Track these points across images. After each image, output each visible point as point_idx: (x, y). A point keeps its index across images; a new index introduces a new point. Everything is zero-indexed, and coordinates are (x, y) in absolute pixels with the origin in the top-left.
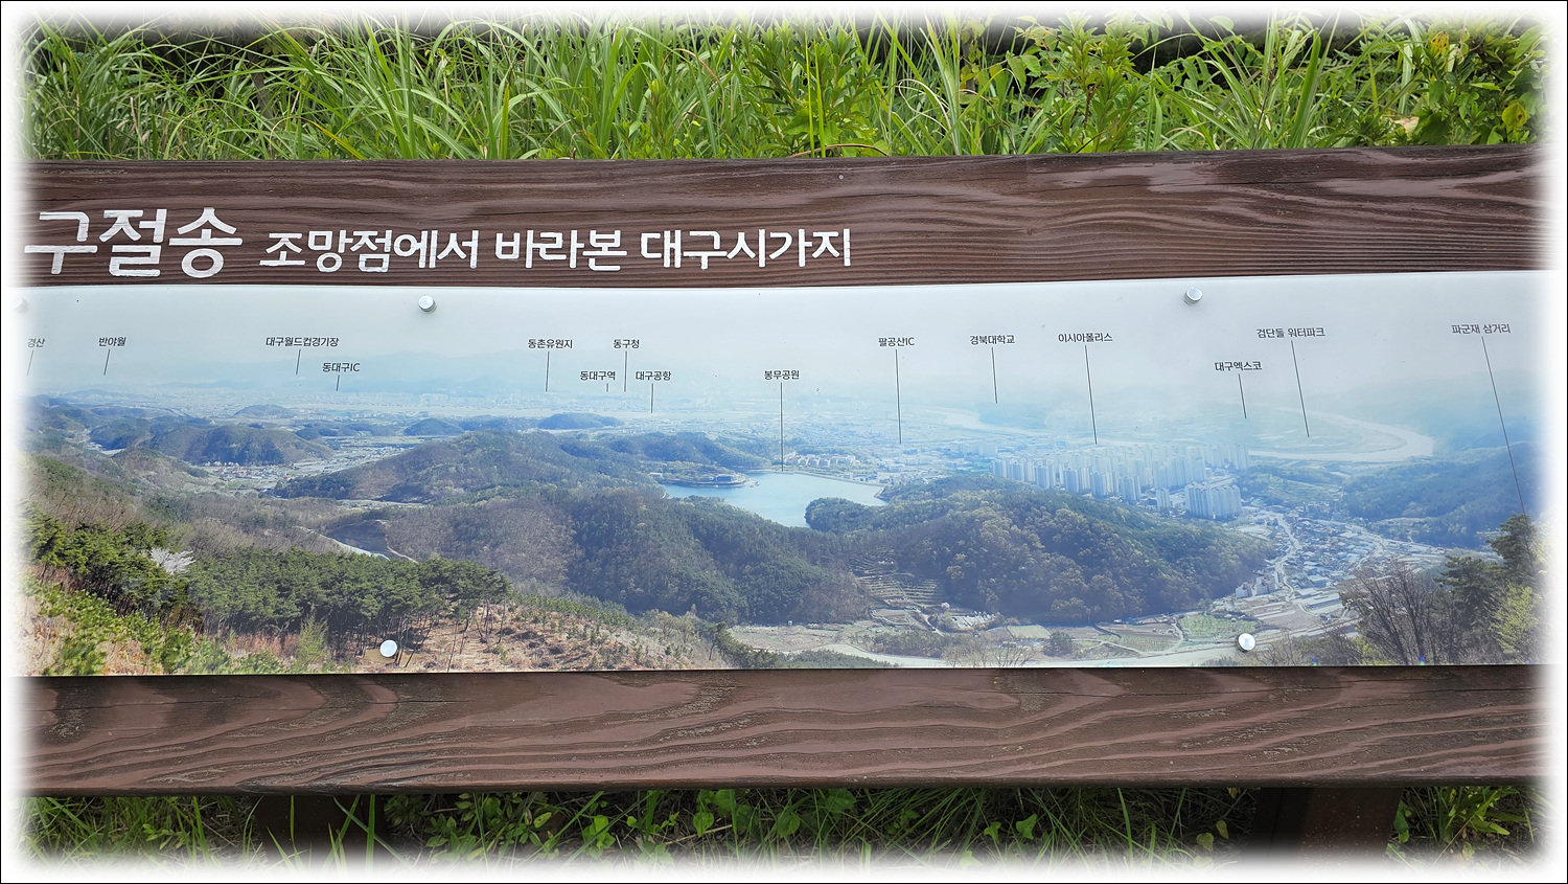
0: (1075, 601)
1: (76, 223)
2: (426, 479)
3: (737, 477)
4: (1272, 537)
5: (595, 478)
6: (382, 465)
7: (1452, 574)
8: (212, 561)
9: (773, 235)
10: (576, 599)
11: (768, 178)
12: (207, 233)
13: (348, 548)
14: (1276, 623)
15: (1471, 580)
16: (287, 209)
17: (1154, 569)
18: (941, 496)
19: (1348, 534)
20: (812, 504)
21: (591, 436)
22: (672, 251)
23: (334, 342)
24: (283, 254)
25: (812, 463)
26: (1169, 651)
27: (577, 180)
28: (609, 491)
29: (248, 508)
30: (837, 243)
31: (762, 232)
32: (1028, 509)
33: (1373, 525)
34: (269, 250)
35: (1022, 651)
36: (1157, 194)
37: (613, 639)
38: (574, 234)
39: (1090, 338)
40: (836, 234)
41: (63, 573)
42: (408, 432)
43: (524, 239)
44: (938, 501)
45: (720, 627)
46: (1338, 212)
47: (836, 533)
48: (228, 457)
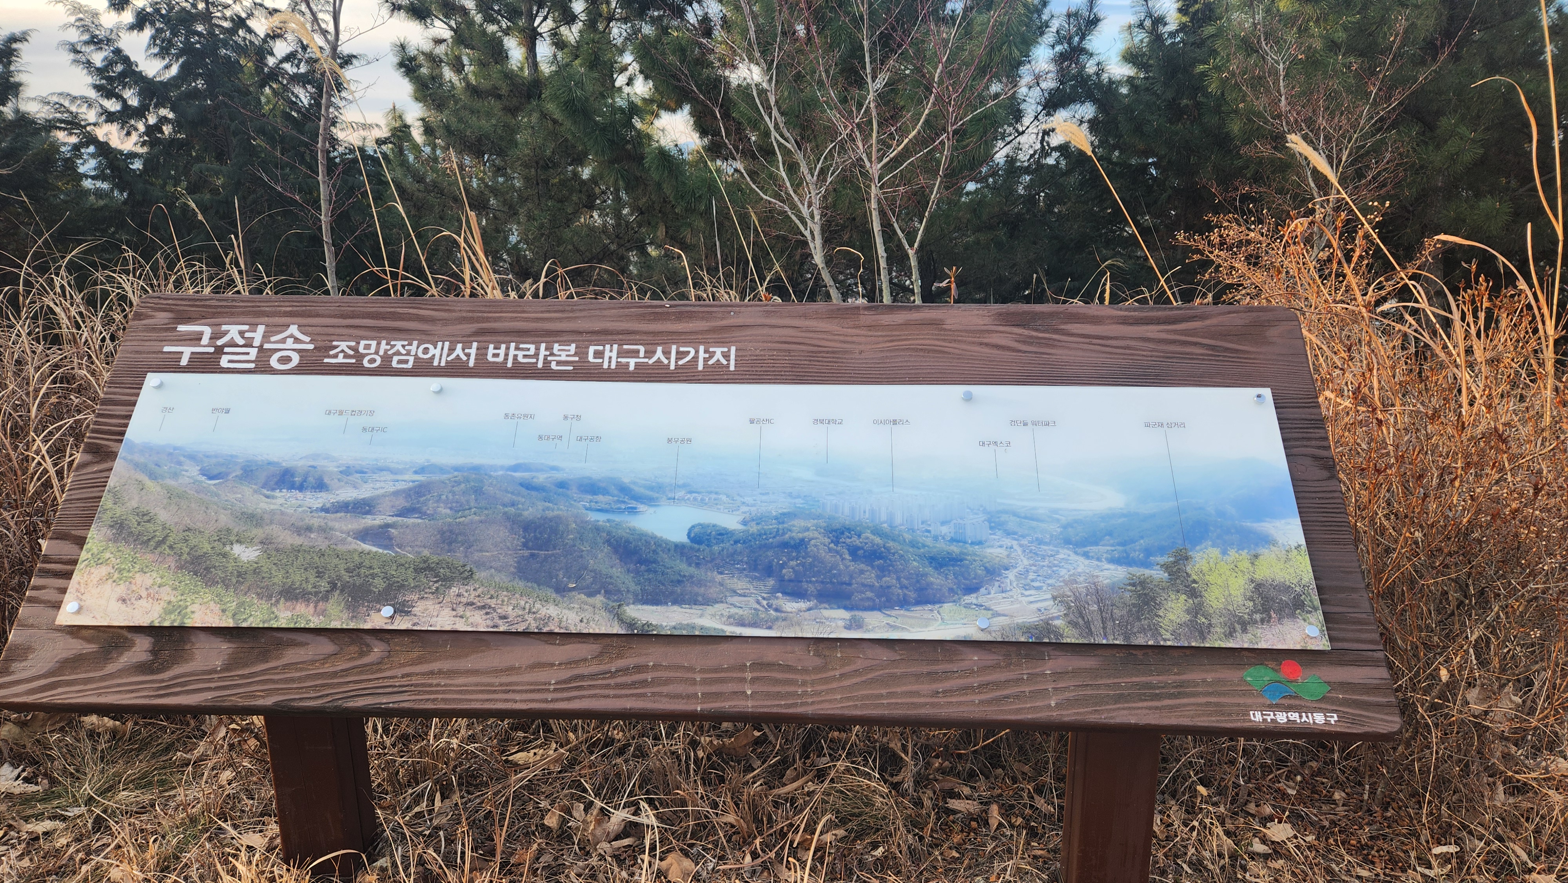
0: (869, 594)
1: (201, 334)
2: (425, 503)
3: (642, 507)
4: (1008, 556)
5: (541, 505)
6: (396, 493)
7: (1130, 584)
8: (274, 553)
9: (682, 349)
10: (520, 584)
11: (681, 313)
12: (291, 340)
13: (367, 547)
14: (1006, 612)
15: (1144, 589)
16: (347, 326)
17: (925, 575)
18: (783, 523)
19: (1061, 556)
20: (693, 527)
21: (541, 478)
22: (610, 358)
23: (372, 413)
24: (341, 355)
25: (695, 499)
26: (930, 628)
27: (549, 312)
28: (550, 514)
29: (302, 520)
30: (726, 356)
31: (674, 348)
32: (843, 533)
33: (1079, 550)
34: (332, 353)
35: (829, 626)
36: (950, 330)
37: (543, 612)
38: (543, 346)
39: (895, 422)
40: (726, 350)
41: (170, 559)
42: (416, 472)
43: (508, 348)
44: (781, 526)
45: (619, 606)
46: (1076, 345)
47: (708, 546)
48: (292, 487)
